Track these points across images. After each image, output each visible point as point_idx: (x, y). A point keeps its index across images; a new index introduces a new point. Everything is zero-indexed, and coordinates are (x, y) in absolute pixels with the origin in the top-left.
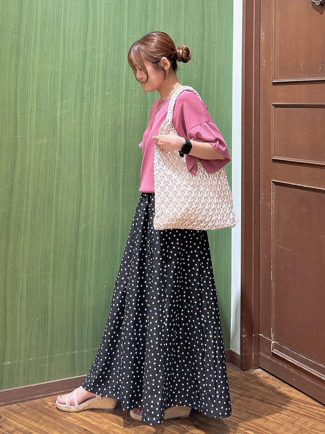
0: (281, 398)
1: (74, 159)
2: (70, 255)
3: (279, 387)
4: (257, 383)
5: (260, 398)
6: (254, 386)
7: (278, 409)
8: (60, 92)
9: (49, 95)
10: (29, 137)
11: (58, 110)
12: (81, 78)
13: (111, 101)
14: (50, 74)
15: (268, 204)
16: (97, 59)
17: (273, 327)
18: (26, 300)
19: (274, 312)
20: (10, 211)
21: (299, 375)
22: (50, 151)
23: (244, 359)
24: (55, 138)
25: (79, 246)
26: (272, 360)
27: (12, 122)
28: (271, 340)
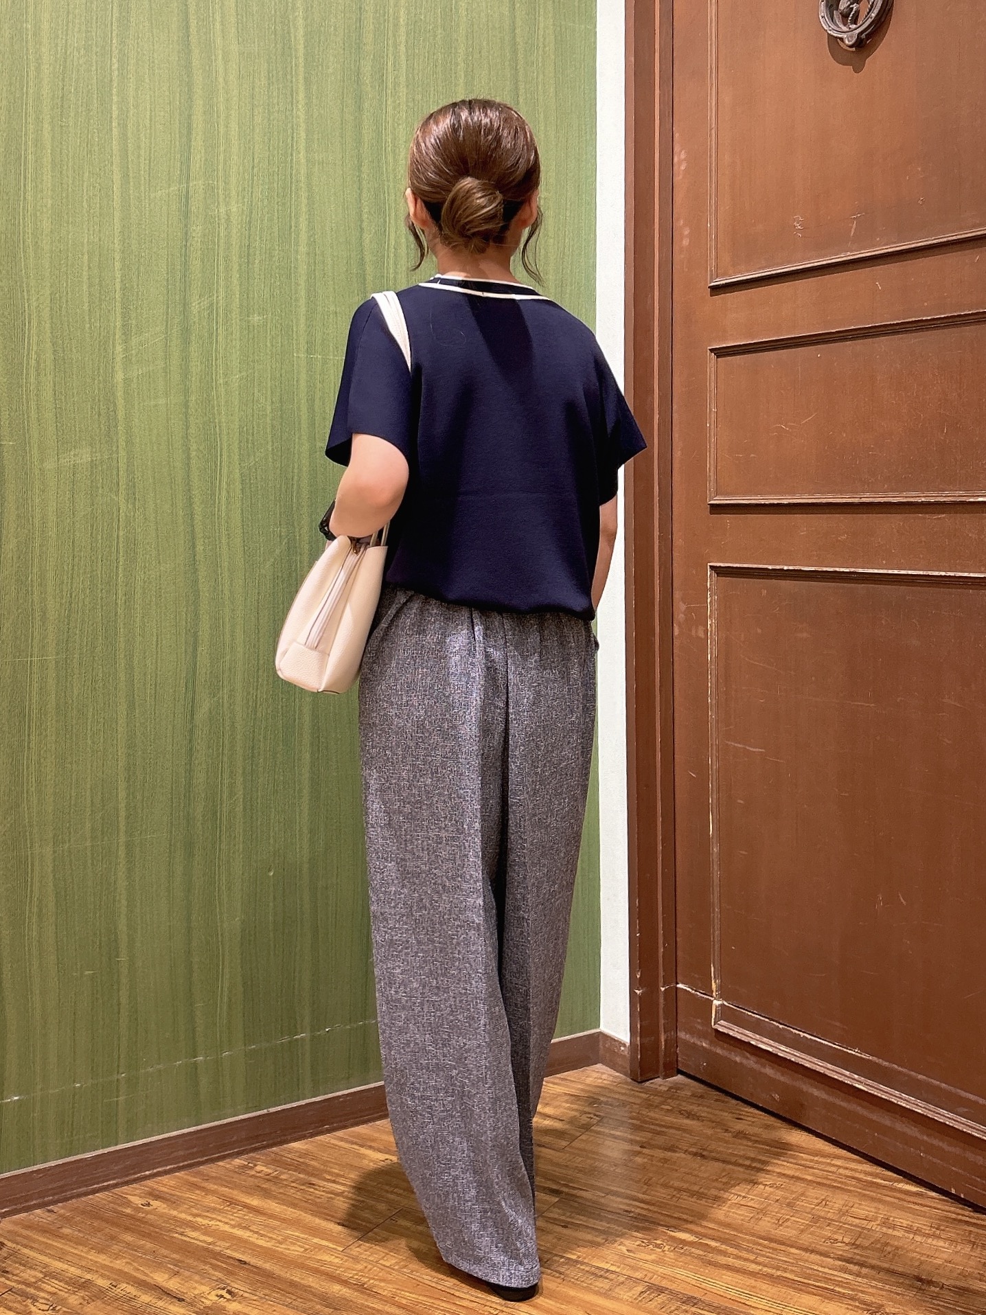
0: (749, 1147)
1: (172, 512)
2: (172, 788)
3: (738, 1119)
4: (680, 1111)
5: (694, 1150)
6: (673, 1120)
7: (744, 1173)
8: (119, 310)
9: (87, 318)
10: (36, 445)
11: (119, 366)
12: (179, 273)
13: (269, 345)
14: (86, 257)
15: (696, 632)
16: (223, 215)
17: (716, 963)
18: (56, 919)
19: (717, 923)
21: (790, 1082)
22: (102, 487)
23: (639, 1052)
24: (114, 449)
25: (196, 763)
26: (714, 1049)
28: (711, 998)
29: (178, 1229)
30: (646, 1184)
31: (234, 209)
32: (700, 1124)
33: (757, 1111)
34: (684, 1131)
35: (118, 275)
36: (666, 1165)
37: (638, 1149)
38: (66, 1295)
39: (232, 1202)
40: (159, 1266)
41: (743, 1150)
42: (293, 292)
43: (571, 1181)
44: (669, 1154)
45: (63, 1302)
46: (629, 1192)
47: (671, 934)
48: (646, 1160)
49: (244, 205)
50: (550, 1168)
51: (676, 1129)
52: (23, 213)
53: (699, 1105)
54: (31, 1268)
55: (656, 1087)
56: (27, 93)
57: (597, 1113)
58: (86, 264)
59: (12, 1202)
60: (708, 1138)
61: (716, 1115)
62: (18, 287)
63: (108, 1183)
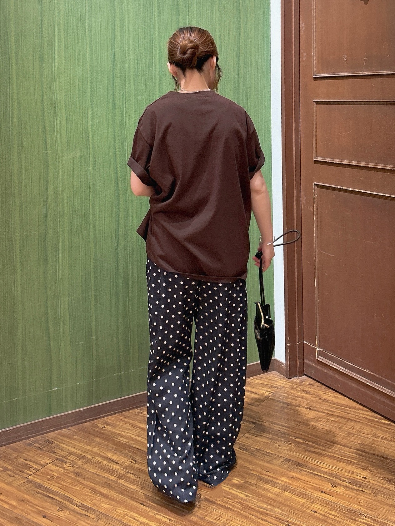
0: (328, 405)
1: (110, 172)
3: (325, 394)
4: (303, 391)
5: (307, 406)
6: (300, 394)
7: (325, 416)
8: (89, 99)
9: (78, 103)
10: (60, 151)
11: (90, 120)
12: (111, 83)
14: (77, 81)
15: (310, 208)
16: (127, 61)
17: (318, 334)
18: (69, 324)
19: (318, 320)
20: (46, 232)
21: (344, 381)
22: (84, 165)
23: (289, 367)
24: (88, 150)
25: (120, 264)
26: (317, 367)
27: (41, 136)
28: (316, 347)
29: (116, 437)
30: (288, 420)
31: (132, 58)
32: (310, 396)
33: (332, 391)
34: (304, 399)
35: (89, 86)
36: (296, 413)
37: (286, 406)
38: (77, 461)
39: (135, 426)
40: (109, 450)
41: (326, 406)
43: (260, 419)
44: (298, 408)
45: (76, 464)
46: (281, 423)
47: (301, 323)
48: (288, 410)
49: (135, 56)
50: (253, 413)
51: (301, 398)
52: (54, 67)
53: (311, 388)
54: (64, 451)
55: (295, 380)
56: (55, 22)
57: (272, 391)
58: (77, 83)
59: (55, 426)
60: (313, 401)
61: (317, 392)
62: (53, 94)
63: (90, 419)
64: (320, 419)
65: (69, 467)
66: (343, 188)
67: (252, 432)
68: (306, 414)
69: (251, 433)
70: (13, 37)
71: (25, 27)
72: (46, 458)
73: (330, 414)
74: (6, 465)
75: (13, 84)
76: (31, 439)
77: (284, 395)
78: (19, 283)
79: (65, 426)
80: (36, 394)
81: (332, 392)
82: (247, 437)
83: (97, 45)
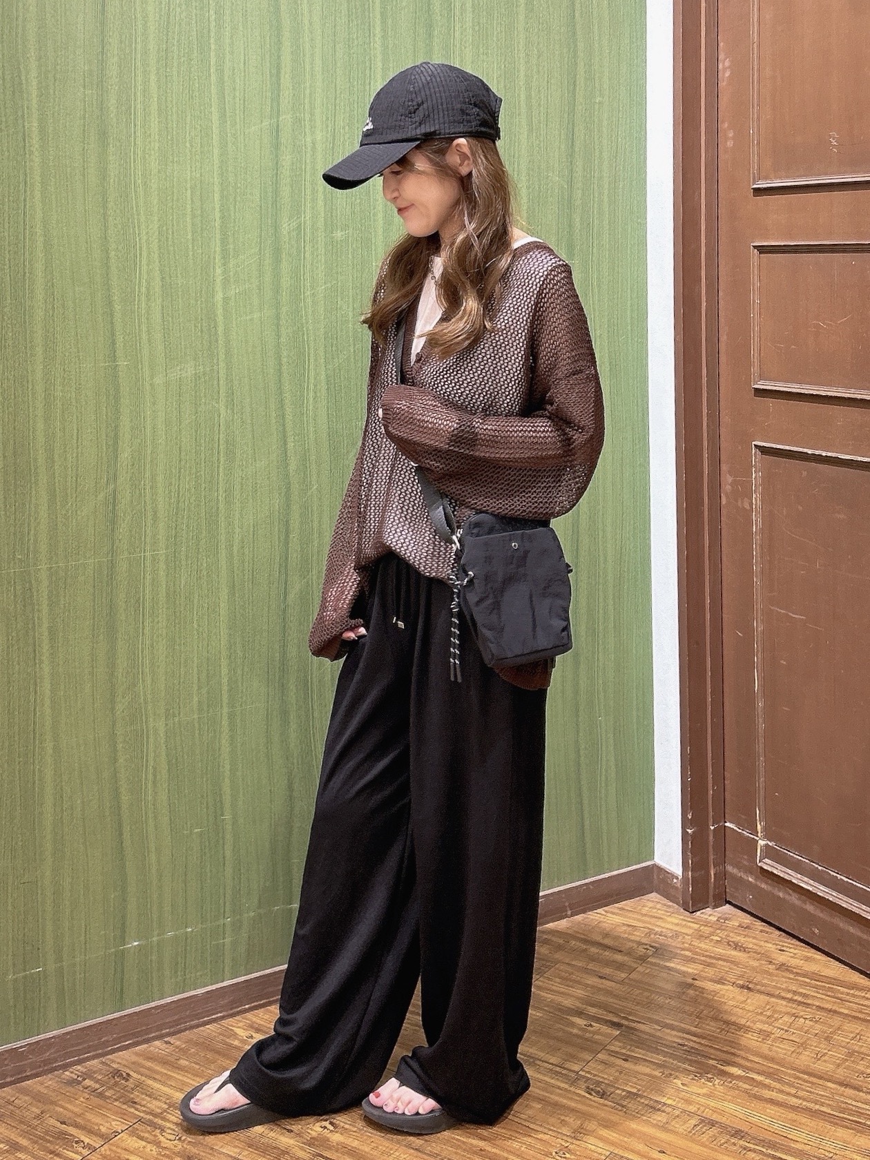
0: (791, 979)
1: (266, 415)
3: (782, 951)
4: (728, 943)
5: (741, 982)
6: (721, 951)
7: (786, 1006)
8: (218, 236)
9: (190, 246)
10: (147, 363)
11: (219, 287)
12: (270, 198)
13: (350, 256)
14: (189, 191)
15: (742, 502)
16: (310, 143)
17: (761, 807)
18: (169, 785)
19: (762, 770)
20: (112, 561)
21: (828, 919)
22: (205, 396)
23: (690, 886)
24: (215, 361)
25: (290, 639)
26: (759, 883)
27: (102, 325)
28: (755, 838)
30: (697, 1015)
31: (319, 136)
32: (746, 955)
33: (798, 943)
34: (732, 962)
35: (217, 206)
37: (690, 981)
41: (786, 982)
42: (372, 208)
43: (630, 1014)
44: (719, 986)
46: (681, 1025)
47: (720, 779)
48: (697, 992)
49: (327, 133)
50: (611, 1000)
51: (724, 960)
52: (134, 157)
53: (745, 936)
54: (156, 1099)
55: (706, 917)
56: (135, 49)
57: (653, 944)
58: (189, 198)
59: (134, 1035)
60: (754, 969)
61: (761, 946)
62: (130, 224)
63: (216, 1016)
64: (776, 1016)
65: (170, 1140)
66: (829, 454)
67: (613, 1048)
68: (742, 1002)
69: (612, 1051)
70: (34, 83)
71: (63, 60)
72: (114, 1117)
73: (800, 1001)
74: (13, 1136)
75: (34, 198)
76: (74, 1068)
77: (682, 952)
78: (47, 685)
79: (157, 1033)
80: (87, 958)
81: (797, 945)
82: (602, 1062)
83: (237, 105)
